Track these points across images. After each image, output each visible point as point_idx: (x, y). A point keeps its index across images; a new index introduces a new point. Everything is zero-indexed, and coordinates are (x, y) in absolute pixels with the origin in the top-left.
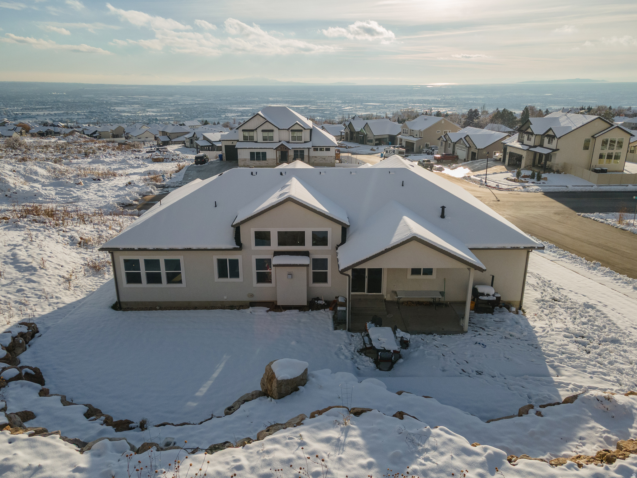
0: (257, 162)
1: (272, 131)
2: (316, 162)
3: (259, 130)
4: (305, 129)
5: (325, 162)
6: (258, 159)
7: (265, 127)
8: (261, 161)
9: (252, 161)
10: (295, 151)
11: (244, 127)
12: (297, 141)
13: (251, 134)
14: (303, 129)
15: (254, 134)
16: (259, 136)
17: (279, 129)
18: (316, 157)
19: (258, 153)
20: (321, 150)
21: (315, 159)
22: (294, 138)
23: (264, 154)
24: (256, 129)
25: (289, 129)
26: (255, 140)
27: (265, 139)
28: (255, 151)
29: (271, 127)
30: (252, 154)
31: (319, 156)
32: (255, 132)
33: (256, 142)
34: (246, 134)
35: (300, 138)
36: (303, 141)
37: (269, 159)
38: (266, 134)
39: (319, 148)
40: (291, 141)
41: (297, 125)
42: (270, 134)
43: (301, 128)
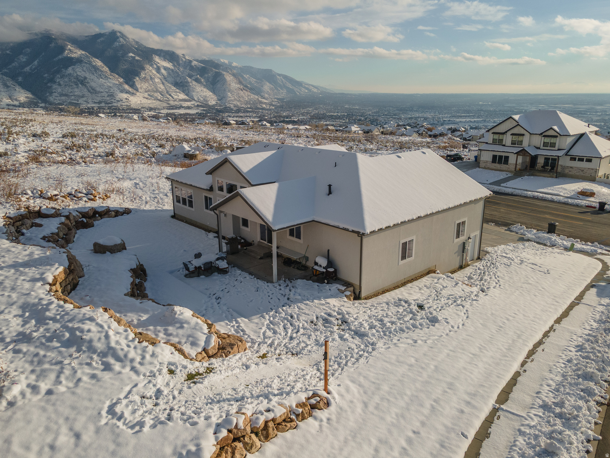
0: (497, 166)
1: (523, 135)
2: (570, 173)
3: (509, 133)
4: (560, 135)
5: (583, 175)
6: (500, 162)
7: (515, 131)
8: (502, 165)
9: (494, 164)
10: (545, 158)
11: (495, 130)
12: (549, 148)
13: (501, 137)
14: (559, 135)
15: (504, 137)
16: (508, 139)
17: (530, 134)
18: (571, 167)
19: (501, 157)
20: (581, 160)
21: (571, 169)
22: (545, 144)
23: (507, 158)
24: (506, 132)
25: (542, 134)
26: (504, 143)
27: (513, 143)
28: (498, 154)
29: (522, 131)
30: (494, 157)
31: (576, 167)
32: (505, 135)
33: (504, 145)
34: (496, 137)
35: (553, 145)
36: (556, 148)
37: (511, 164)
38: (515, 138)
39: (577, 157)
40: (542, 147)
41: (551, 130)
42: (520, 138)
43: (556, 134)
